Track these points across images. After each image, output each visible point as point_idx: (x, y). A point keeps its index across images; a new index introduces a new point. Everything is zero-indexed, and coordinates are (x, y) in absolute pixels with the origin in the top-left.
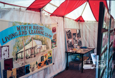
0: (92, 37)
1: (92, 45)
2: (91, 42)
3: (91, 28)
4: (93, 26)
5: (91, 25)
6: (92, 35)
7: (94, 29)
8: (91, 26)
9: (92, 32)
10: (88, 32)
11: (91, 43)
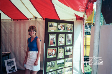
0: (8, 39)
1: (8, 49)
2: (7, 45)
3: (7, 28)
4: (9, 26)
5: (7, 24)
6: (8, 37)
7: (10, 29)
8: (7, 26)
9: (8, 33)
10: (4, 33)
11: (7, 47)
